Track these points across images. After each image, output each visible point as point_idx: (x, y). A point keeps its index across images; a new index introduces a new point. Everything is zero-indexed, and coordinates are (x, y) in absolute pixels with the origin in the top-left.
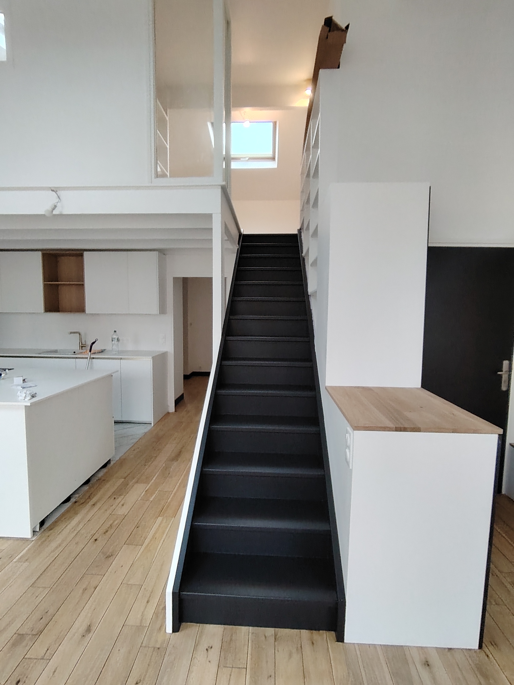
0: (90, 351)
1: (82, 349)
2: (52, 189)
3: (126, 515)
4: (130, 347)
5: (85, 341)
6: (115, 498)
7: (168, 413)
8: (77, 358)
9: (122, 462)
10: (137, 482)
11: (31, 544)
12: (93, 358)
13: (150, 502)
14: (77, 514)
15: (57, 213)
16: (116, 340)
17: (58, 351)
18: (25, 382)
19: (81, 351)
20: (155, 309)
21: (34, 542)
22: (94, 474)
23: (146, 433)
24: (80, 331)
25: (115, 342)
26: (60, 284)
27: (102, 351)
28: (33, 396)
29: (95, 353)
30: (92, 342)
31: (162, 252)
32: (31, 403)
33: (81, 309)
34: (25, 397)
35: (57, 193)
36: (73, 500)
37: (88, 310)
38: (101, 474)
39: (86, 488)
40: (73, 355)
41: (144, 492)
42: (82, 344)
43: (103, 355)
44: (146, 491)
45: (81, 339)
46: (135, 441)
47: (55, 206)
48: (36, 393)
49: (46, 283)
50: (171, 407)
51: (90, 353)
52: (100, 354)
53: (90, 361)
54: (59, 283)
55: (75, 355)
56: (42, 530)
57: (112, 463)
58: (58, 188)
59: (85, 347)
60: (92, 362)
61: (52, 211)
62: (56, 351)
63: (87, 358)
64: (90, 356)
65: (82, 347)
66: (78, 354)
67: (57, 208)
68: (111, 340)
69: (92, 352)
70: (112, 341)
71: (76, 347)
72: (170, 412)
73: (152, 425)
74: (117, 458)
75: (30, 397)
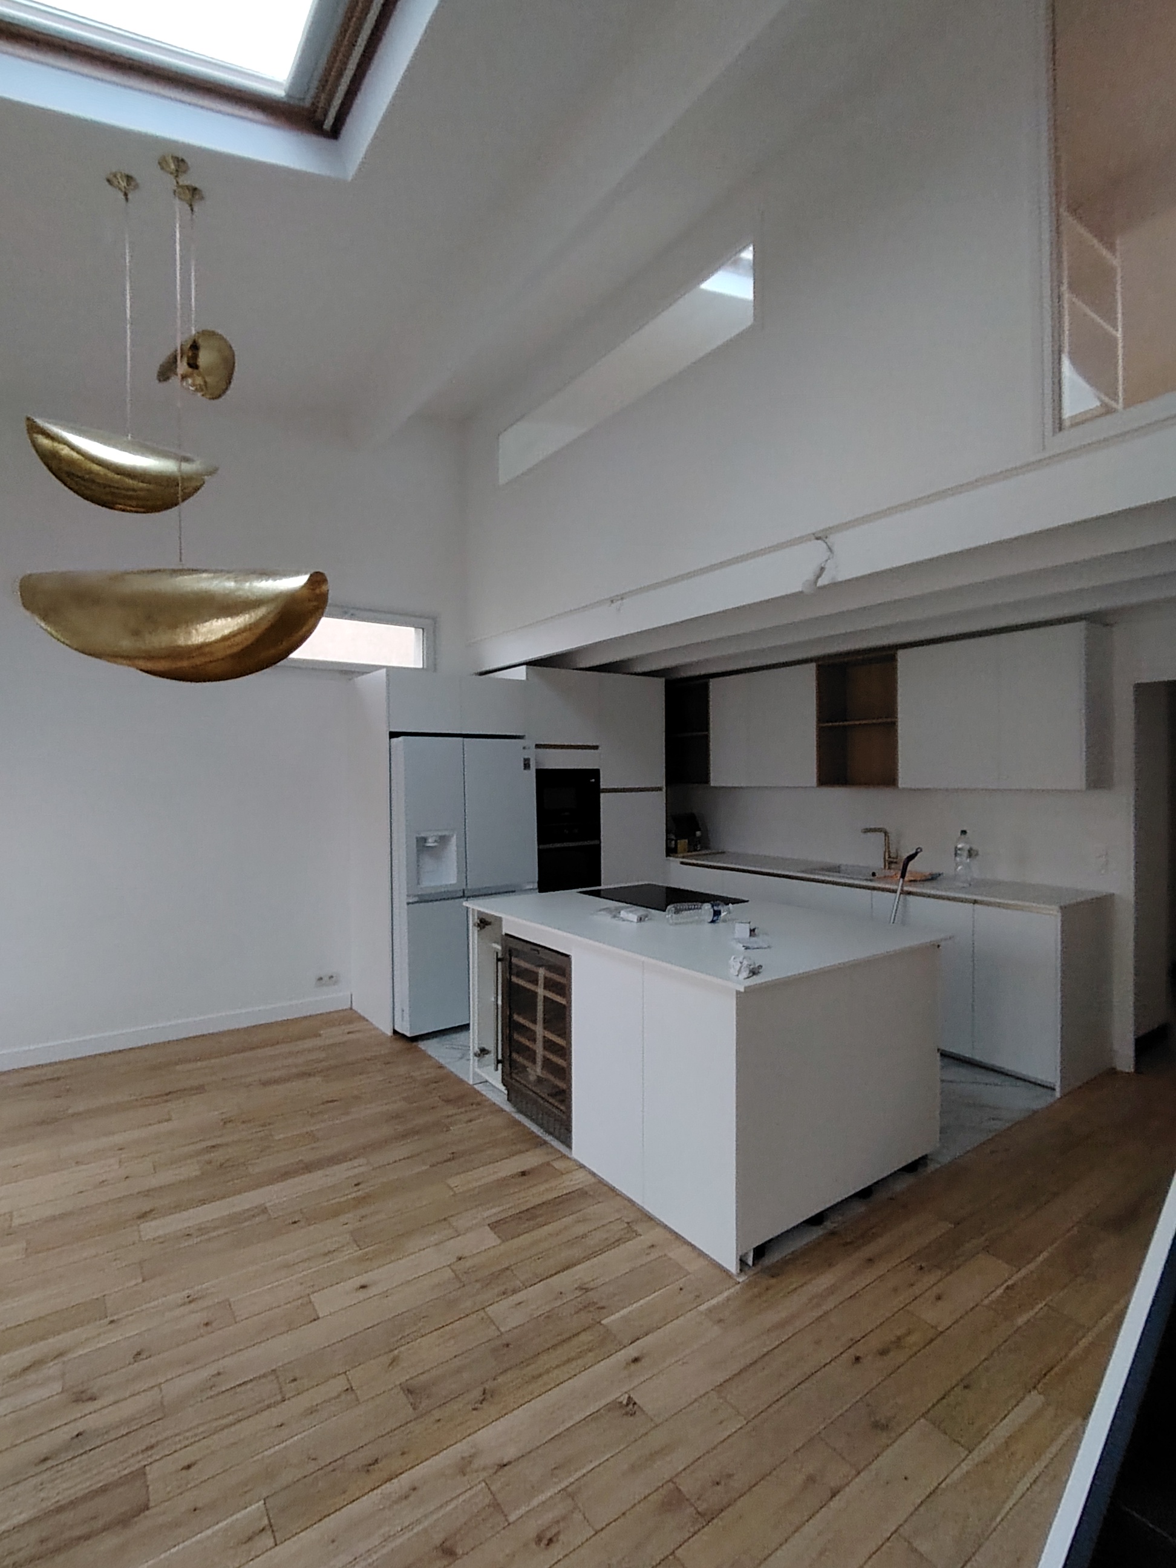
0: (903, 876)
1: (889, 868)
2: (817, 535)
3: (942, 1332)
4: (1004, 873)
5: (897, 851)
6: (921, 1268)
7: (1113, 1072)
8: (874, 889)
9: (956, 1173)
10: (986, 1249)
11: (732, 1290)
12: (909, 893)
13: (1015, 1328)
14: (830, 1265)
15: (826, 583)
16: (966, 853)
17: (843, 868)
18: (755, 935)
19: (887, 872)
20: (1076, 778)
21: (738, 1287)
22: (883, 1179)
23: (1035, 1112)
24: (888, 829)
25: (964, 858)
26: (849, 725)
27: (933, 878)
28: (754, 972)
29: (915, 881)
30: (908, 855)
31: (1098, 620)
32: (745, 988)
33: (888, 779)
34: (739, 971)
35: (827, 540)
36: (829, 1225)
37: (902, 783)
38: (900, 1186)
39: (860, 1208)
40: (871, 880)
41: (1000, 1291)
42: (890, 857)
43: (933, 888)
44: (1008, 1288)
45: (887, 845)
46: (999, 1125)
47: (822, 569)
48: (760, 966)
49: (821, 725)
50: (1125, 1058)
51: (901, 880)
52: (928, 884)
53: (901, 899)
54: (846, 723)
55: (871, 882)
56: (759, 1267)
57: (932, 1167)
58: (826, 530)
59: (896, 863)
60: (905, 899)
61: (816, 582)
62: (836, 869)
63: (894, 891)
64: (902, 886)
65: (890, 862)
66: (880, 879)
67: (825, 572)
68: (953, 853)
69: (906, 879)
70: (956, 854)
71: (877, 862)
72: (1119, 1068)
73: (1058, 1094)
74: (946, 1159)
75: (748, 972)
